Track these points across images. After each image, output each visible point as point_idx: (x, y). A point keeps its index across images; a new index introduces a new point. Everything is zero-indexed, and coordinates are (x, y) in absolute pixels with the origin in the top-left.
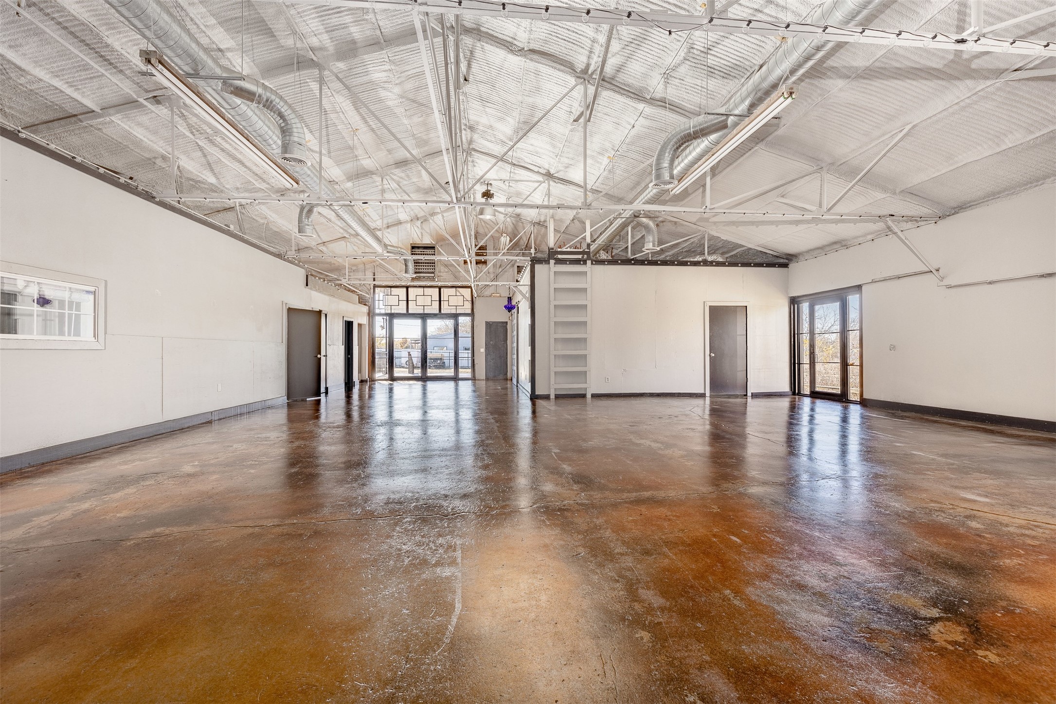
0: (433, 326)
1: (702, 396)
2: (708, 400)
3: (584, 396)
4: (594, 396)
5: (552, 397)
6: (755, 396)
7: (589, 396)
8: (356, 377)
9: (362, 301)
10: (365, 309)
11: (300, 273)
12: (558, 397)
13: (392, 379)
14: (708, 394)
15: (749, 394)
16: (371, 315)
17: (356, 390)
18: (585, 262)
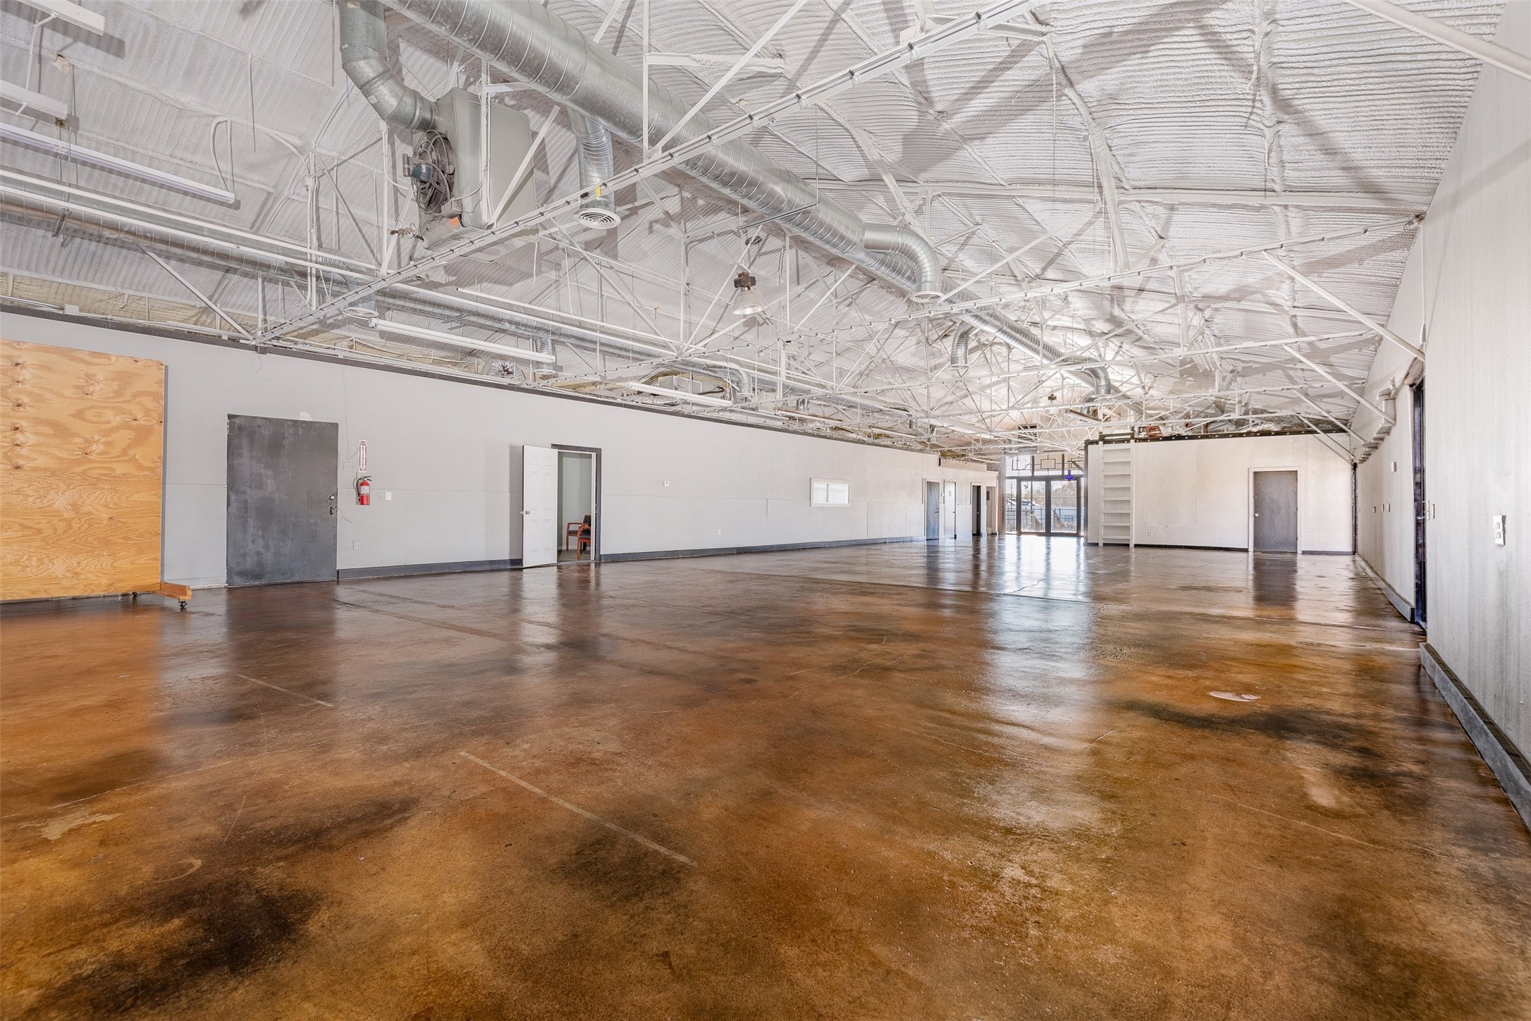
0: (1056, 485)
1: (1246, 550)
2: (1251, 553)
3: (1128, 545)
4: (1136, 546)
5: (1101, 544)
6: (1304, 553)
7: (1132, 545)
8: (984, 529)
9: (990, 468)
10: (995, 474)
11: (935, 457)
12: (1105, 545)
13: (1020, 533)
14: (1251, 549)
15: (1299, 551)
16: (1001, 478)
17: (984, 540)
18: (1128, 441)
